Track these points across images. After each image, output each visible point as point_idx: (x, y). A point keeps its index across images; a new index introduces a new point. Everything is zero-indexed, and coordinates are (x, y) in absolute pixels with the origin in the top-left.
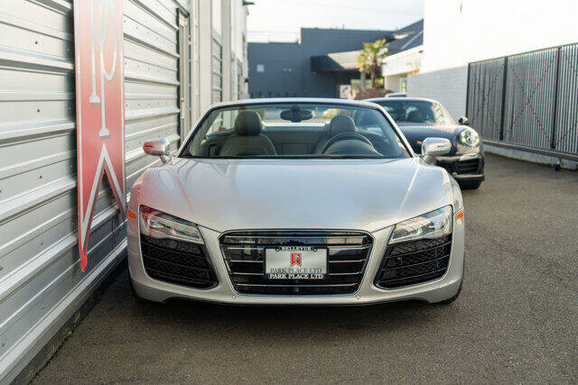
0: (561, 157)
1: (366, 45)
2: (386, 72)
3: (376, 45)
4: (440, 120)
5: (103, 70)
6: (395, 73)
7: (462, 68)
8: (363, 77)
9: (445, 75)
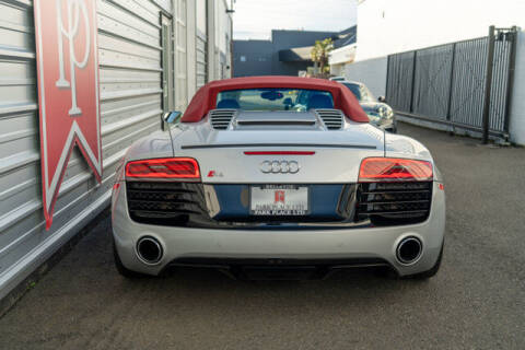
0: (454, 126)
1: (318, 42)
2: (331, 62)
3: (324, 42)
4: (365, 98)
5: (73, 58)
6: (338, 62)
7: (384, 58)
8: (316, 65)
9: (371, 64)
